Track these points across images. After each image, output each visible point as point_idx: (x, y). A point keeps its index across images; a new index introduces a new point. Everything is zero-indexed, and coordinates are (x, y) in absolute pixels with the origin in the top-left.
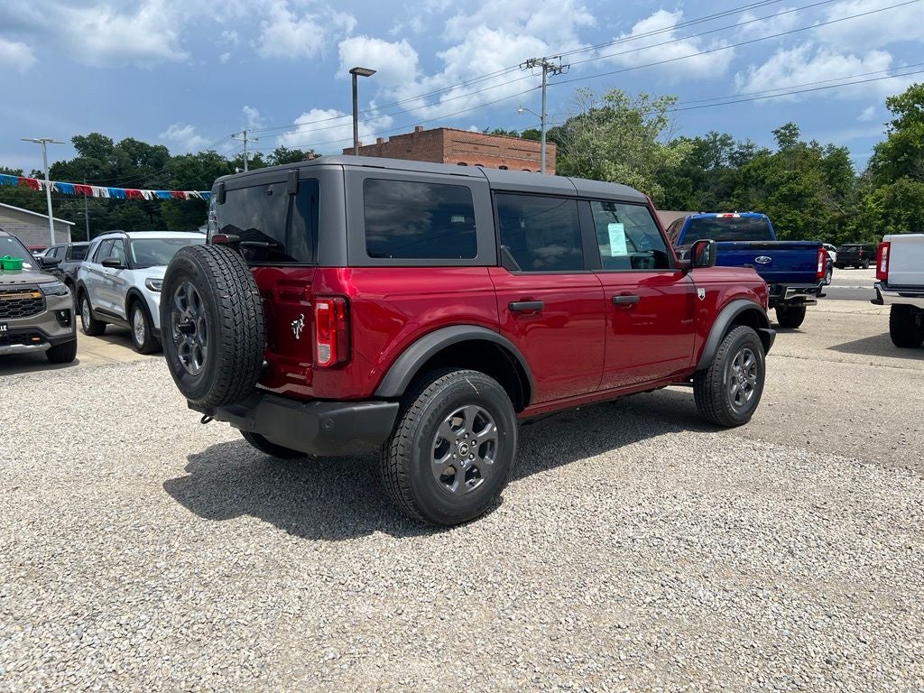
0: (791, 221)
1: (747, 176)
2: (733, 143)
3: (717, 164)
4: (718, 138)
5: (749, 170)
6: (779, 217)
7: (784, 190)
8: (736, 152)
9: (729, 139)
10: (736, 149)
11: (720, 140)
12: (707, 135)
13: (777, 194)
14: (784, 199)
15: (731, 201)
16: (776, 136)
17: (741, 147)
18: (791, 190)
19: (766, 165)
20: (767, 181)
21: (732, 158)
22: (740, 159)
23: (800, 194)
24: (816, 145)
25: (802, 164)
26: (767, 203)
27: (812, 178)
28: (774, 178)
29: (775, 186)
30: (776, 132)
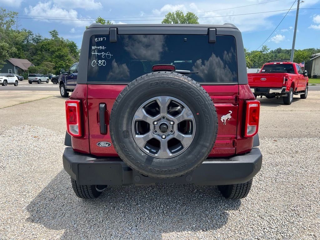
0: (61, 65)
1: (42, 47)
2: (33, 34)
3: (28, 41)
4: (27, 31)
5: (43, 45)
6: (57, 63)
7: (57, 53)
8: (35, 38)
9: (32, 33)
10: (35, 37)
11: (28, 32)
12: (22, 30)
13: (55, 55)
14: (57, 57)
15: (37, 56)
16: (50, 34)
17: (36, 36)
18: (59, 54)
19: (49, 44)
20: (51, 50)
21: (33, 40)
22: (37, 40)
23: (63, 56)
24: (63, 39)
25: (62, 45)
26: (52, 58)
27: (66, 50)
28: (53, 49)
29: (53, 52)
30: (51, 32)
